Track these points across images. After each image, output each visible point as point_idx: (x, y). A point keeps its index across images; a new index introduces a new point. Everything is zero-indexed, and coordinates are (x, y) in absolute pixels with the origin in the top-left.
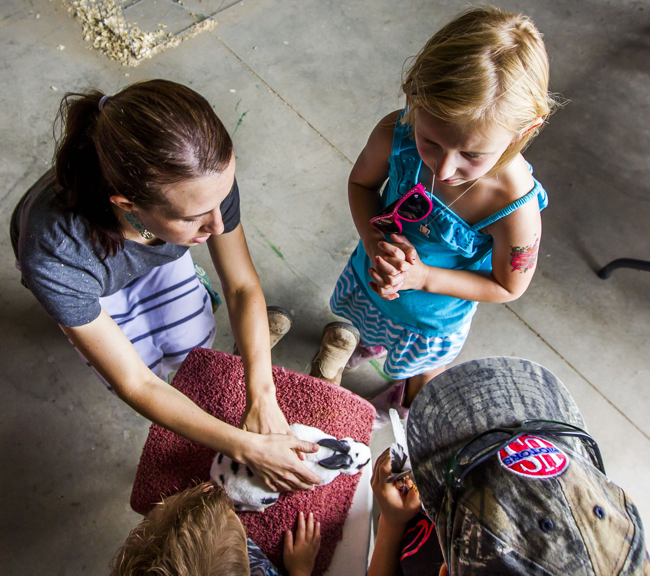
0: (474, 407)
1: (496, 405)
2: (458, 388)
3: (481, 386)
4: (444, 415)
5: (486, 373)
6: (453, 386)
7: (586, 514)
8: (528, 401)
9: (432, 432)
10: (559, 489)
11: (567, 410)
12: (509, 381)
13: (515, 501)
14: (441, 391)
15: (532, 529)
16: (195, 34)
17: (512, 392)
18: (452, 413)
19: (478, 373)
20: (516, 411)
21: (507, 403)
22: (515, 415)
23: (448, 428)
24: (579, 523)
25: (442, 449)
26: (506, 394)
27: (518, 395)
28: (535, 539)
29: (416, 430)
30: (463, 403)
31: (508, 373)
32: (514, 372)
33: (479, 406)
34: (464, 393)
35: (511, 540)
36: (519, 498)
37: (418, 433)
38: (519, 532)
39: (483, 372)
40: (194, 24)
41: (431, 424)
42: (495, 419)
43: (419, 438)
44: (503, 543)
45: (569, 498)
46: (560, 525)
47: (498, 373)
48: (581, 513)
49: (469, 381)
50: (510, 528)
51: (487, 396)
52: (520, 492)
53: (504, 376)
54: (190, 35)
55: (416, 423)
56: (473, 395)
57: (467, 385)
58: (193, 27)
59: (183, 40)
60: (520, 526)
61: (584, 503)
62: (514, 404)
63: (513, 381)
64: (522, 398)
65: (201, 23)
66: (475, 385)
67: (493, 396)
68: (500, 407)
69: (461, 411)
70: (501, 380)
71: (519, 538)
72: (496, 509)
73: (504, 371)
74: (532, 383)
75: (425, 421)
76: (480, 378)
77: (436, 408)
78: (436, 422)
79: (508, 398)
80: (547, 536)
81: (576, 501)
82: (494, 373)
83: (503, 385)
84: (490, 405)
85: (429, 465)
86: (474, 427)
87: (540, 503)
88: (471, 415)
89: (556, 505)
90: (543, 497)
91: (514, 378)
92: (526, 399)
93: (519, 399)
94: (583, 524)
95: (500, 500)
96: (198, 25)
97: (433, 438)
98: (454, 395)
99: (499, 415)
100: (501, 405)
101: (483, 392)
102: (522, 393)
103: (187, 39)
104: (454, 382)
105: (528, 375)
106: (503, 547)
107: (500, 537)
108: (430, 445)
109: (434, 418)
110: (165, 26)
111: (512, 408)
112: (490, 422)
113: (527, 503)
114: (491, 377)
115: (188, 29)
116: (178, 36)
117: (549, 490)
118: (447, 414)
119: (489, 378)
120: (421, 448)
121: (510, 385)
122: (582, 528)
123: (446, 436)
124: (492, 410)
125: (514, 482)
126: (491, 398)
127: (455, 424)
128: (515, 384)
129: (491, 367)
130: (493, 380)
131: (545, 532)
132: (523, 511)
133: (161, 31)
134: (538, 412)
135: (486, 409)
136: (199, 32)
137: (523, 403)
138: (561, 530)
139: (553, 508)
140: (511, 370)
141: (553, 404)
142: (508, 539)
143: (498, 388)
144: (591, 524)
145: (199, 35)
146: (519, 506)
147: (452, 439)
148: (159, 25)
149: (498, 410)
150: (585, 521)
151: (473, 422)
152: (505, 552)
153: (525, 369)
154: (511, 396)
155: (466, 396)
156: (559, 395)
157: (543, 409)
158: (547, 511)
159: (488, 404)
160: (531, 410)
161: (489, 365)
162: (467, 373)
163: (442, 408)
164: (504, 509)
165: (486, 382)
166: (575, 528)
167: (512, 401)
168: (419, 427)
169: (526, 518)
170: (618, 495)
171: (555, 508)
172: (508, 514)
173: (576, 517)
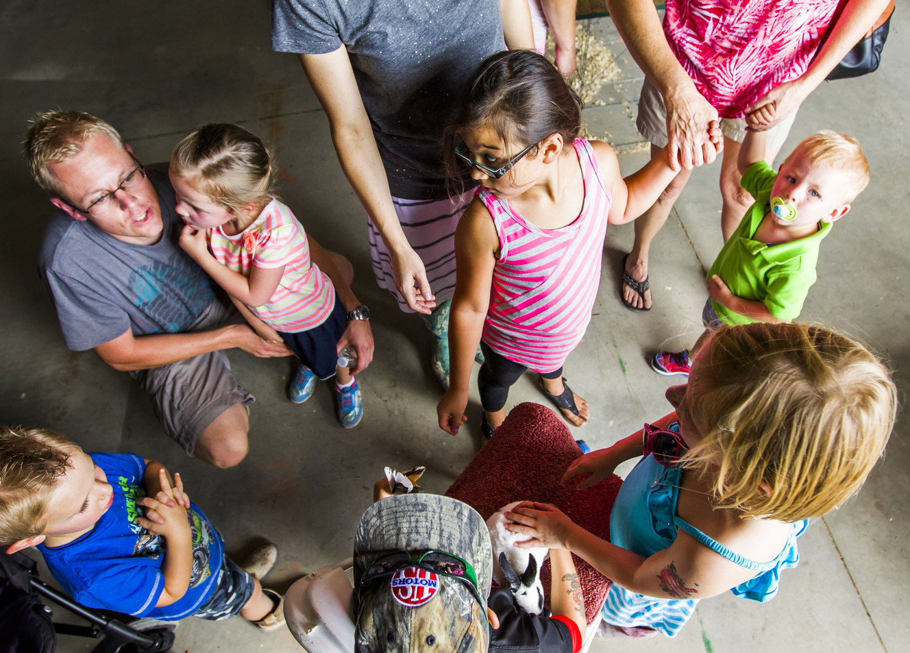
0: (402, 530)
1: (418, 533)
2: (396, 512)
3: (413, 516)
4: (381, 528)
5: (420, 507)
6: (394, 509)
7: (420, 639)
8: (445, 535)
9: (371, 536)
10: (409, 618)
11: (480, 545)
12: (436, 516)
13: (382, 613)
14: (385, 511)
15: (383, 637)
16: (634, 151)
17: (435, 526)
18: (387, 529)
19: (415, 505)
20: (432, 541)
21: (427, 533)
22: (429, 544)
23: (381, 538)
24: (412, 644)
25: (374, 552)
26: (429, 526)
27: (439, 528)
28: (382, 643)
29: (362, 531)
30: (396, 524)
31: (438, 510)
32: (444, 510)
33: (405, 530)
34: (399, 517)
35: (369, 638)
36: (385, 612)
37: (362, 533)
38: (375, 635)
39: (418, 505)
40: (637, 142)
41: (372, 531)
42: (413, 542)
43: (363, 538)
44: (363, 638)
45: (413, 626)
46: (398, 641)
47: (430, 509)
48: (416, 637)
49: (406, 509)
50: (371, 631)
51: (413, 524)
52: (388, 608)
53: (434, 512)
54: (629, 151)
55: (363, 526)
56: (405, 521)
57: (403, 512)
58: (635, 145)
59: (621, 152)
60: (377, 631)
61: (422, 632)
62: (432, 535)
63: (440, 516)
64: (442, 531)
65: (644, 144)
66: (409, 514)
67: (418, 525)
68: (420, 535)
69: (393, 529)
70: (430, 515)
71: (374, 638)
72: (369, 614)
73: (436, 508)
74: (456, 520)
75: (369, 527)
76: (414, 509)
77: (379, 521)
78: (375, 531)
79: (429, 529)
80: (388, 645)
81: (417, 629)
82: (426, 508)
83: (429, 520)
84: (413, 531)
85: (364, 559)
86: (397, 544)
87: (394, 622)
88: (398, 534)
89: (402, 627)
90: (397, 619)
91: (442, 515)
92: (444, 532)
93: (438, 532)
94: (414, 646)
95: (375, 610)
96: (640, 144)
97: (371, 541)
98: (392, 516)
99: (417, 540)
100: (422, 534)
101: (412, 520)
102: (443, 527)
103: (625, 152)
104: (396, 506)
105: (456, 514)
106: (363, 640)
107: (363, 634)
108: (368, 545)
109: (375, 527)
110: (610, 136)
111: (429, 537)
112: (408, 544)
113: (388, 618)
114: (423, 511)
115: (631, 145)
116: (618, 148)
117: (402, 615)
118: (383, 528)
119: (420, 511)
120: (362, 545)
121: (436, 520)
122: (412, 648)
123: (378, 544)
124: (413, 536)
125: (389, 601)
126: (416, 527)
127: (386, 537)
128: (440, 519)
129: (426, 503)
130: (424, 513)
131: (389, 641)
132: (384, 623)
133: (605, 138)
134: (450, 544)
135: (409, 533)
136: (639, 151)
137: (441, 535)
138: (398, 644)
139: (399, 629)
140: (441, 508)
141: (467, 540)
142: (367, 637)
143: (424, 520)
144: (420, 647)
145: (637, 153)
146: (383, 618)
147: (381, 548)
148: (606, 133)
149: (418, 537)
150: (416, 644)
151: (397, 540)
152: (363, 644)
153: (455, 509)
154: (432, 529)
155: (400, 520)
156: (477, 533)
157: (456, 542)
158: (396, 630)
159: (412, 530)
160: (445, 542)
161: (425, 501)
162: (406, 503)
163: (382, 522)
164: (373, 617)
165: (418, 514)
166: (407, 646)
167: (432, 532)
168: (364, 530)
169: (383, 627)
170: (464, 626)
171: (401, 629)
172: (374, 621)
173: (412, 639)
